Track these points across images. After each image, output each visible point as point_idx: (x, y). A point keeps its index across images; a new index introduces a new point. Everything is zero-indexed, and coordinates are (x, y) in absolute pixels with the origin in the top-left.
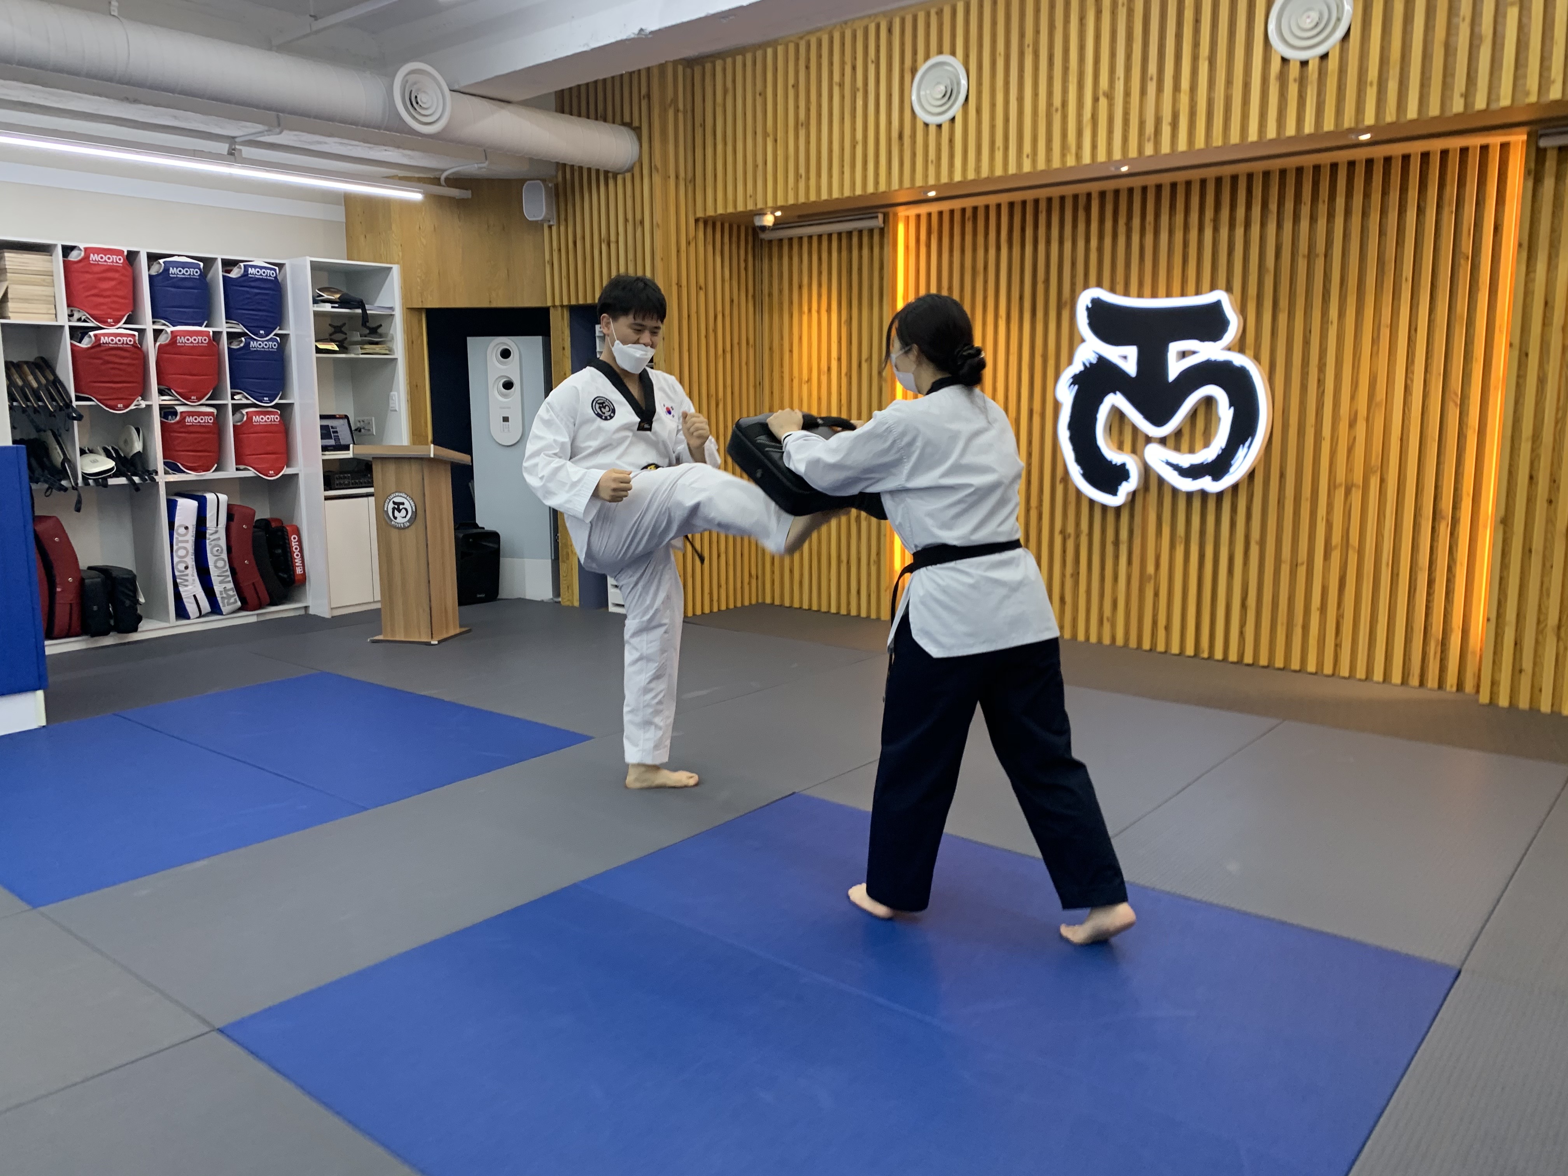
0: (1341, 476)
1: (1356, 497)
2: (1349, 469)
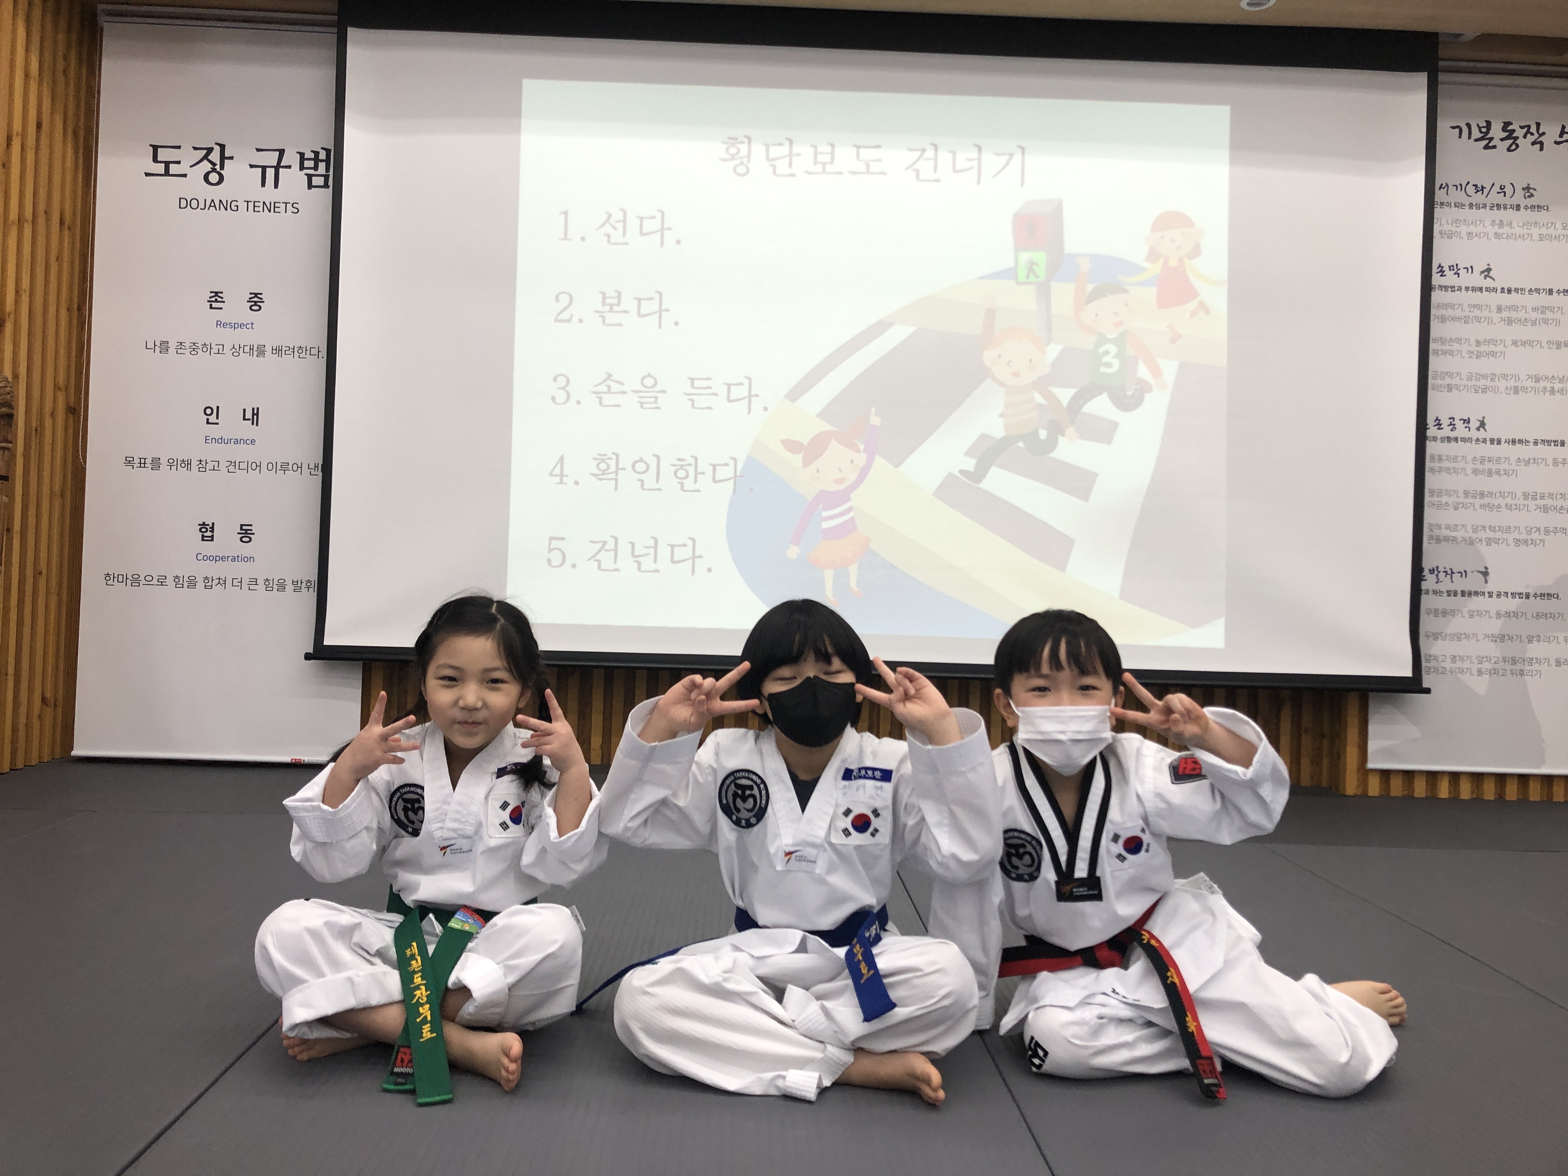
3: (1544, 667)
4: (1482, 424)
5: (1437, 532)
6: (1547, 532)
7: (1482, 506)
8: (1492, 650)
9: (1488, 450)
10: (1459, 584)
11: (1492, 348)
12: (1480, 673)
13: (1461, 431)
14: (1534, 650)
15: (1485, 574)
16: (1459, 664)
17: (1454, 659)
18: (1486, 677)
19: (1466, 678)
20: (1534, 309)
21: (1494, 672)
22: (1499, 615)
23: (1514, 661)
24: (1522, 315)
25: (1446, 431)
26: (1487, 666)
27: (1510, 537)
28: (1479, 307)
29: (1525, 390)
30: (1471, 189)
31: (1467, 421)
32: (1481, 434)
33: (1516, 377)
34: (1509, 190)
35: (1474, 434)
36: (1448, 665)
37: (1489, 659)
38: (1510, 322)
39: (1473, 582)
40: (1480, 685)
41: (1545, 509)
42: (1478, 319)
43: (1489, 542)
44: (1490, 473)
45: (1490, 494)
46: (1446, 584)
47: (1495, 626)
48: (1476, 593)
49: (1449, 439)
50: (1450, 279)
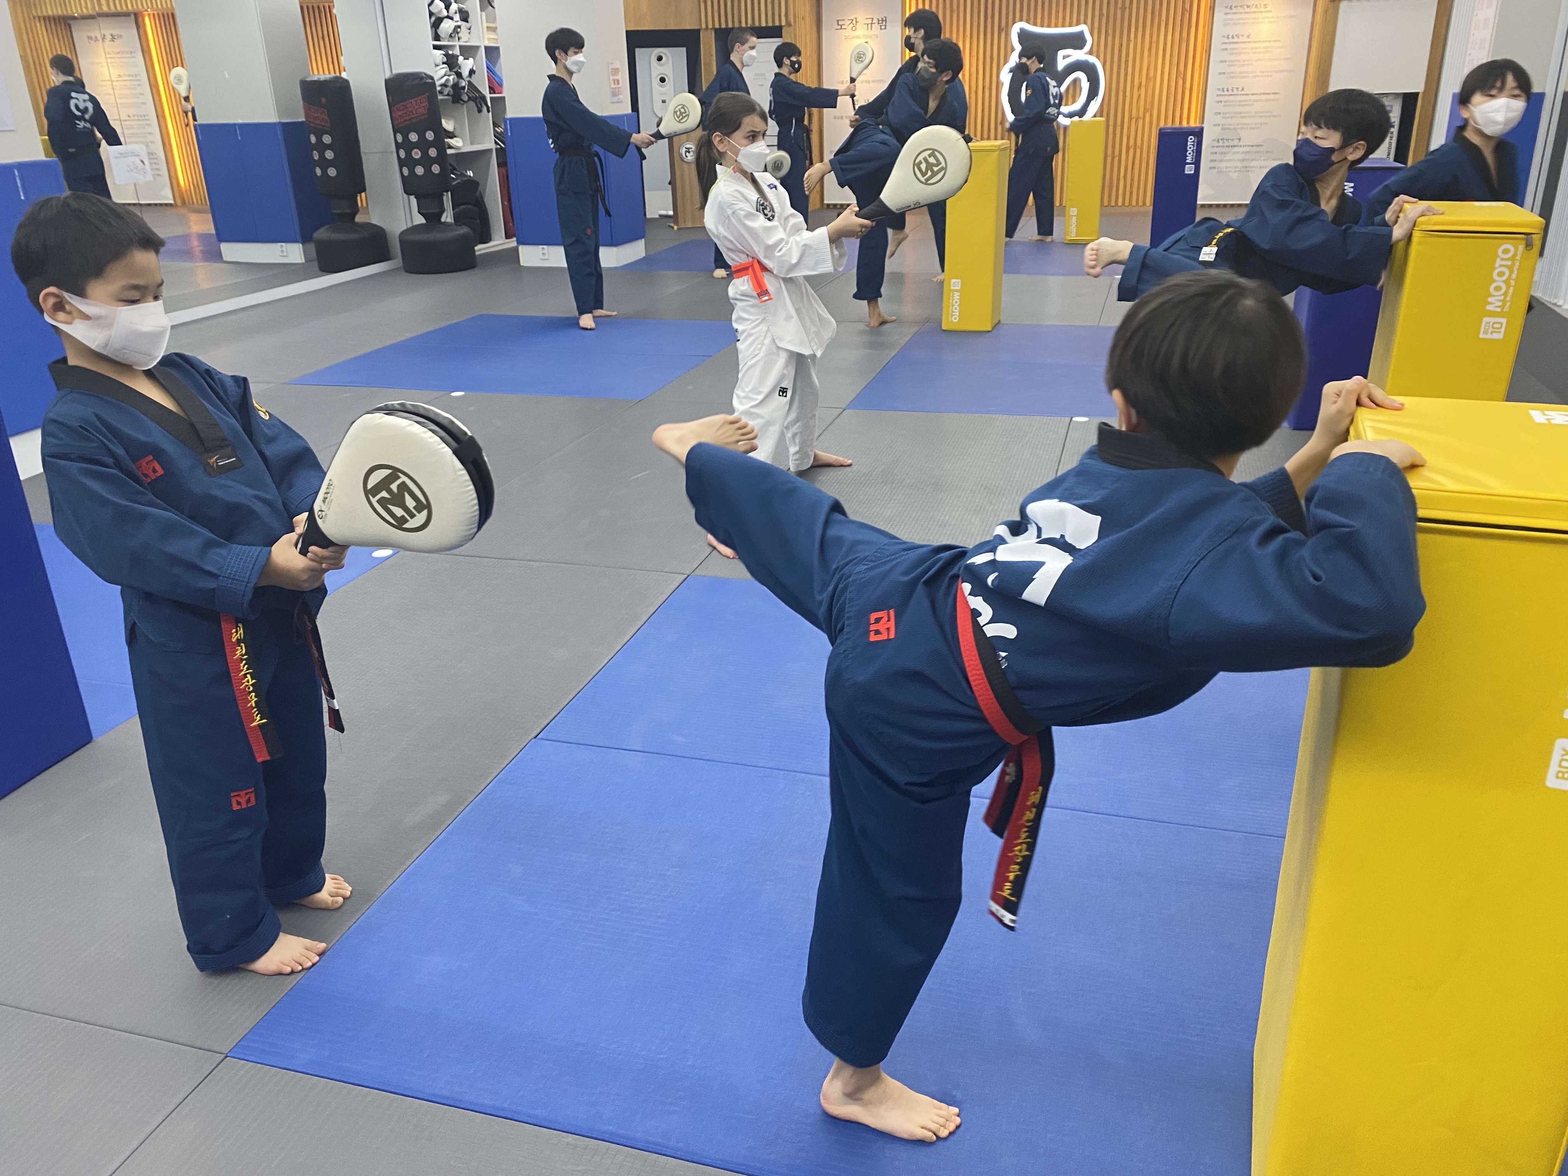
0: (1134, 114)
1: (1141, 122)
2: (1138, 111)
3: (1256, 170)
4: (1243, 89)
5: (1224, 126)
6: (1261, 124)
7: (1241, 117)
8: (1239, 164)
9: (1244, 98)
10: (1231, 143)
11: (1248, 63)
12: (1235, 172)
13: (1235, 92)
14: (1253, 164)
15: (1240, 139)
16: (1228, 169)
17: (1226, 168)
18: (1237, 173)
19: (1230, 174)
20: (1264, 48)
21: (1240, 171)
22: (1243, 153)
23: (1246, 167)
24: (1259, 50)
25: (1230, 92)
26: (1237, 169)
27: (1249, 126)
28: (1245, 48)
29: (1258, 76)
30: (1245, 7)
31: (1237, 88)
32: (1242, 92)
33: (1256, 72)
34: (1259, 6)
35: (1240, 93)
36: (1224, 170)
37: (1238, 167)
38: (1255, 53)
39: (1236, 142)
40: (1234, 176)
41: (1261, 117)
42: (1244, 53)
43: (1242, 128)
44: (1244, 105)
45: (1244, 113)
46: (1226, 143)
47: (1241, 157)
48: (1236, 146)
49: (1231, 95)
50: (1236, 40)
